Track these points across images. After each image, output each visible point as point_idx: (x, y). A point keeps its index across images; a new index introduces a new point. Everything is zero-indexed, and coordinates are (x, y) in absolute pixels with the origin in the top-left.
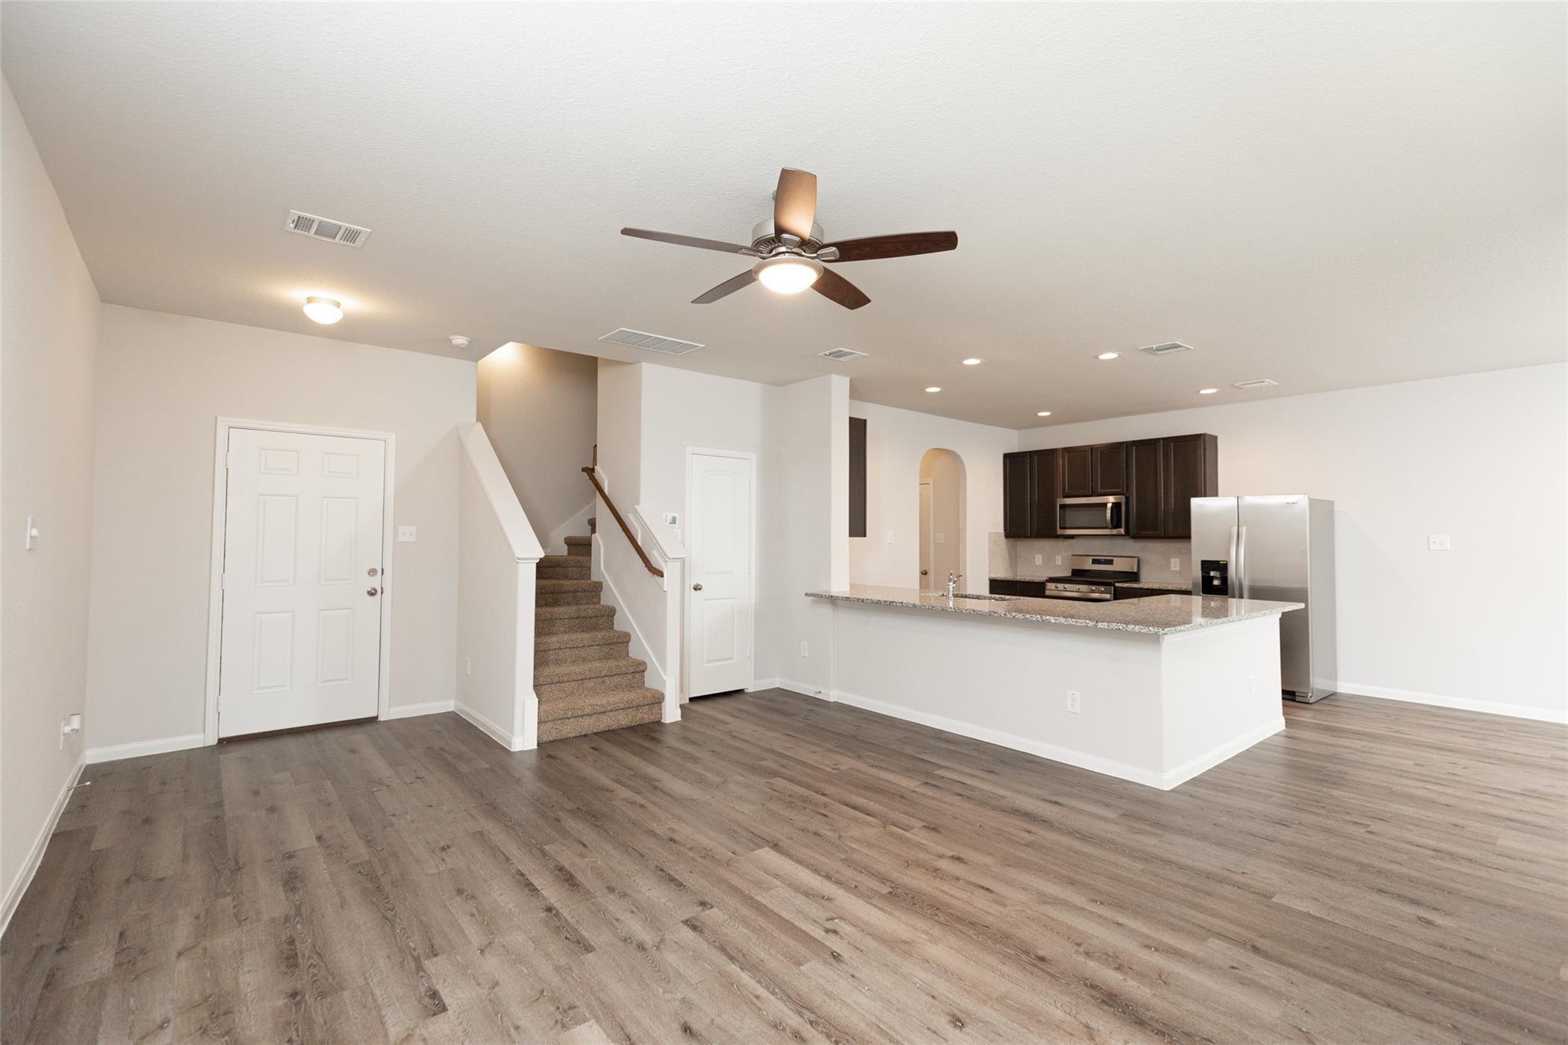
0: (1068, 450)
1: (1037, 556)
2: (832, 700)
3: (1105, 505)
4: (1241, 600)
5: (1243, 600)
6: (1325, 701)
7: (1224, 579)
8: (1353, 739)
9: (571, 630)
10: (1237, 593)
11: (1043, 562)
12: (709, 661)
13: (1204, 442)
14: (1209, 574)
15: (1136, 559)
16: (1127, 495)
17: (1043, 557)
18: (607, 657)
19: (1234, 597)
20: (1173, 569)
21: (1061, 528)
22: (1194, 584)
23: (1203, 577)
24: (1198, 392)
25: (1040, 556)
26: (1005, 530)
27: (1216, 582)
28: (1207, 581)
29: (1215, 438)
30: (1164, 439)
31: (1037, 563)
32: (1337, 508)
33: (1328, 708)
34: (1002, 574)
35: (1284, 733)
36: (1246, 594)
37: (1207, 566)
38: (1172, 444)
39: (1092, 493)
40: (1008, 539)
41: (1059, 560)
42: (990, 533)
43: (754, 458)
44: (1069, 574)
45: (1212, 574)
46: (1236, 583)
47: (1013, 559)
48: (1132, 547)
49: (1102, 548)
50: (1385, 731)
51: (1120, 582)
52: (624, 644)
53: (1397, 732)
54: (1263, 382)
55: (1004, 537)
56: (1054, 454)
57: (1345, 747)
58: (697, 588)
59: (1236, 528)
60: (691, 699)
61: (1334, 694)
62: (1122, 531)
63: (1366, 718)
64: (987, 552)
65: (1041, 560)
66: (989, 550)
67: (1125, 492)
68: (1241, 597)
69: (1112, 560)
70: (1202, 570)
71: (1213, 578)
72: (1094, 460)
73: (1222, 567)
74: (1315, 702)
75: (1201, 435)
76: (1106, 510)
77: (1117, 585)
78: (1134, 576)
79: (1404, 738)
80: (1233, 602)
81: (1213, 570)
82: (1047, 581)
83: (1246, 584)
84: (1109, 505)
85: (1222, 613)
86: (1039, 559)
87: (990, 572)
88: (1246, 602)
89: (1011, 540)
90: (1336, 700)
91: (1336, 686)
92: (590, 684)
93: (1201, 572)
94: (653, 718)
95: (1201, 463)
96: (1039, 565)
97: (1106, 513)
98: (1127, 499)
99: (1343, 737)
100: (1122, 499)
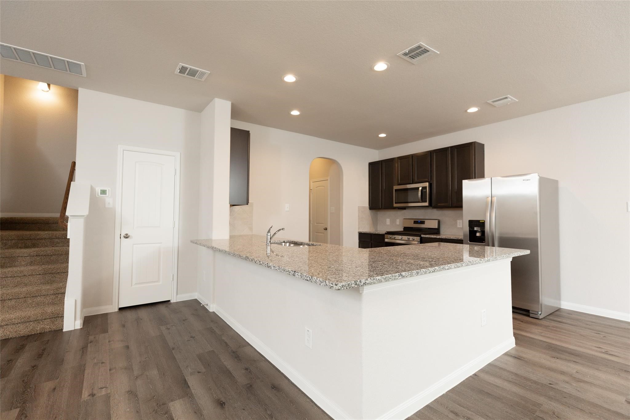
0: (400, 158)
1: (387, 220)
2: (211, 310)
3: (418, 188)
4: (493, 247)
5: (494, 247)
6: (551, 317)
7: (483, 232)
8: (569, 361)
9: (31, 263)
10: (490, 243)
11: (390, 223)
12: (136, 284)
13: (475, 147)
14: (474, 229)
15: (437, 221)
16: (431, 182)
17: (390, 221)
18: (51, 282)
19: (489, 246)
20: (458, 226)
21: (395, 203)
22: (465, 235)
23: (470, 231)
24: (466, 111)
25: (389, 220)
26: (369, 205)
27: (478, 234)
28: (472, 233)
29: (483, 145)
30: (452, 147)
31: (387, 224)
32: (561, 185)
33: (553, 324)
34: (367, 229)
35: (513, 352)
36: (496, 243)
37: (472, 223)
38: (456, 149)
39: (412, 182)
40: (370, 211)
41: (398, 222)
42: (358, 206)
43: (178, 155)
44: (402, 230)
45: (475, 229)
46: (490, 235)
47: (375, 222)
48: (436, 214)
49: (418, 215)
50: (597, 351)
51: (424, 234)
52: (66, 273)
53: (606, 353)
54: (506, 98)
55: (369, 209)
56: (393, 161)
57: (563, 373)
58: (127, 237)
59: (491, 198)
60: (121, 309)
61: (559, 310)
62: (426, 204)
63: (581, 335)
64: (358, 217)
65: (389, 222)
66: (359, 216)
67: (430, 181)
68: (493, 245)
69: (424, 222)
70: (469, 226)
71: (476, 232)
72: (413, 163)
73: (481, 224)
74: (544, 318)
75: (472, 142)
76: (418, 191)
77: (422, 236)
78: (437, 231)
79: (613, 361)
80: (488, 249)
81: (476, 227)
82: (386, 233)
83: (497, 235)
84: (420, 188)
85: (481, 255)
86: (388, 221)
87: (359, 228)
88: (497, 249)
89: (374, 211)
90: (559, 316)
91: (560, 304)
92: (10, 303)
93: (468, 227)
94: (54, 328)
95: (472, 160)
96: (388, 225)
97: (418, 194)
98: (430, 185)
99: (561, 359)
100: (427, 184)
